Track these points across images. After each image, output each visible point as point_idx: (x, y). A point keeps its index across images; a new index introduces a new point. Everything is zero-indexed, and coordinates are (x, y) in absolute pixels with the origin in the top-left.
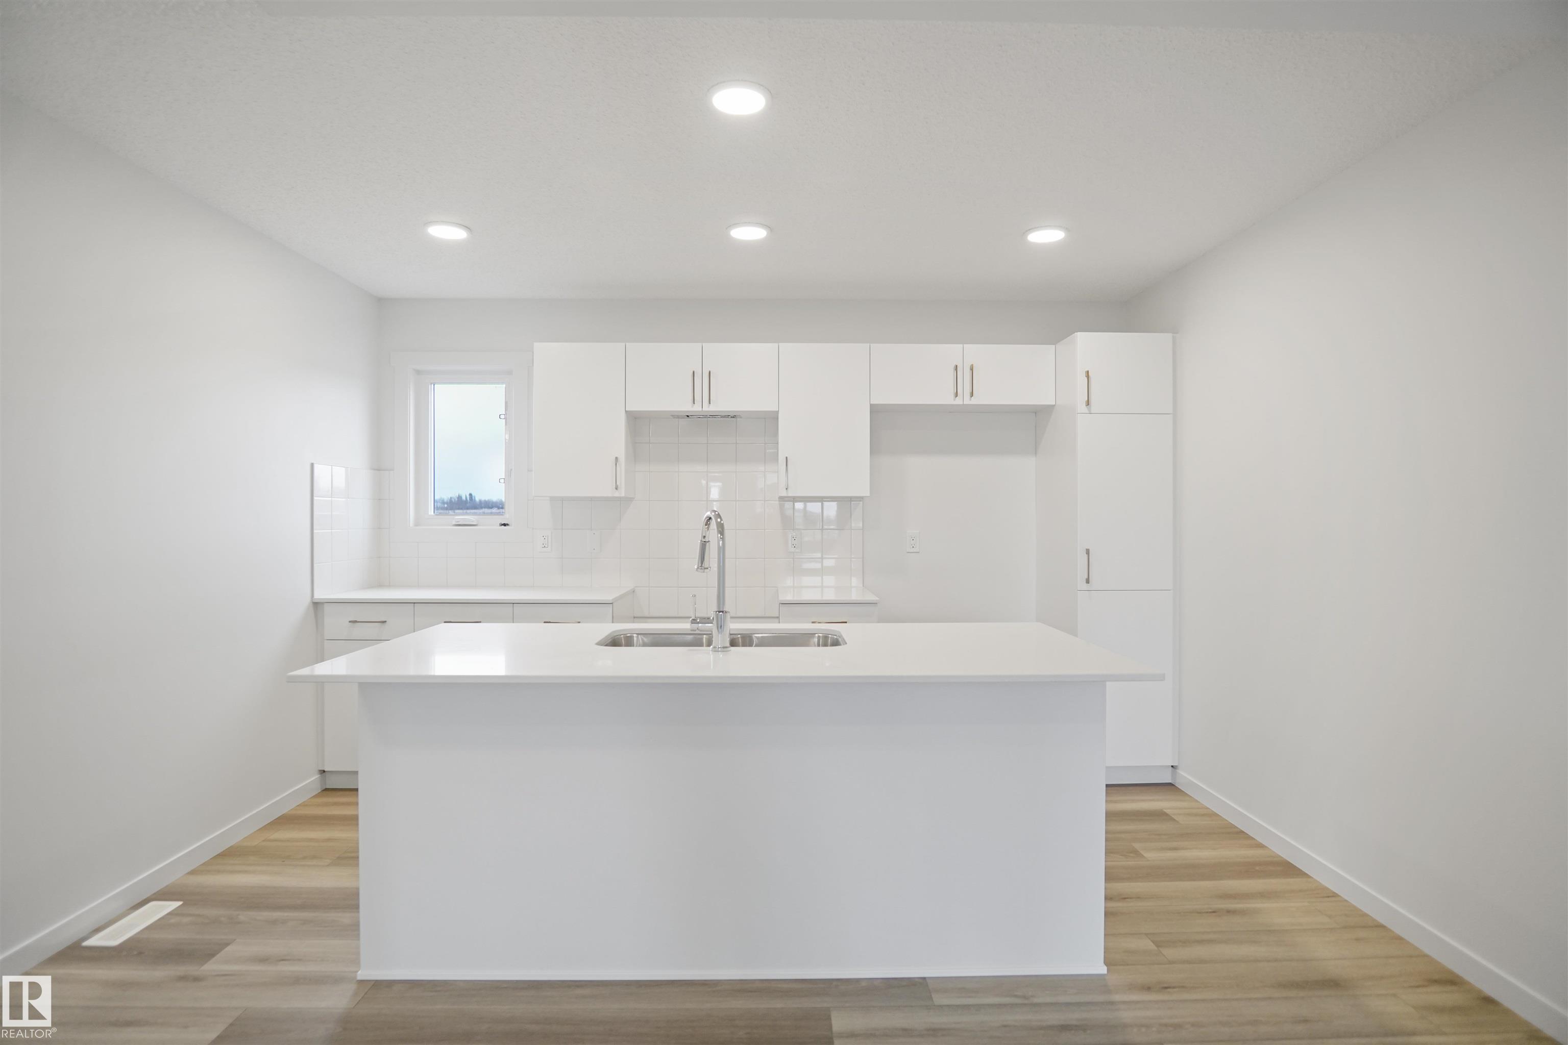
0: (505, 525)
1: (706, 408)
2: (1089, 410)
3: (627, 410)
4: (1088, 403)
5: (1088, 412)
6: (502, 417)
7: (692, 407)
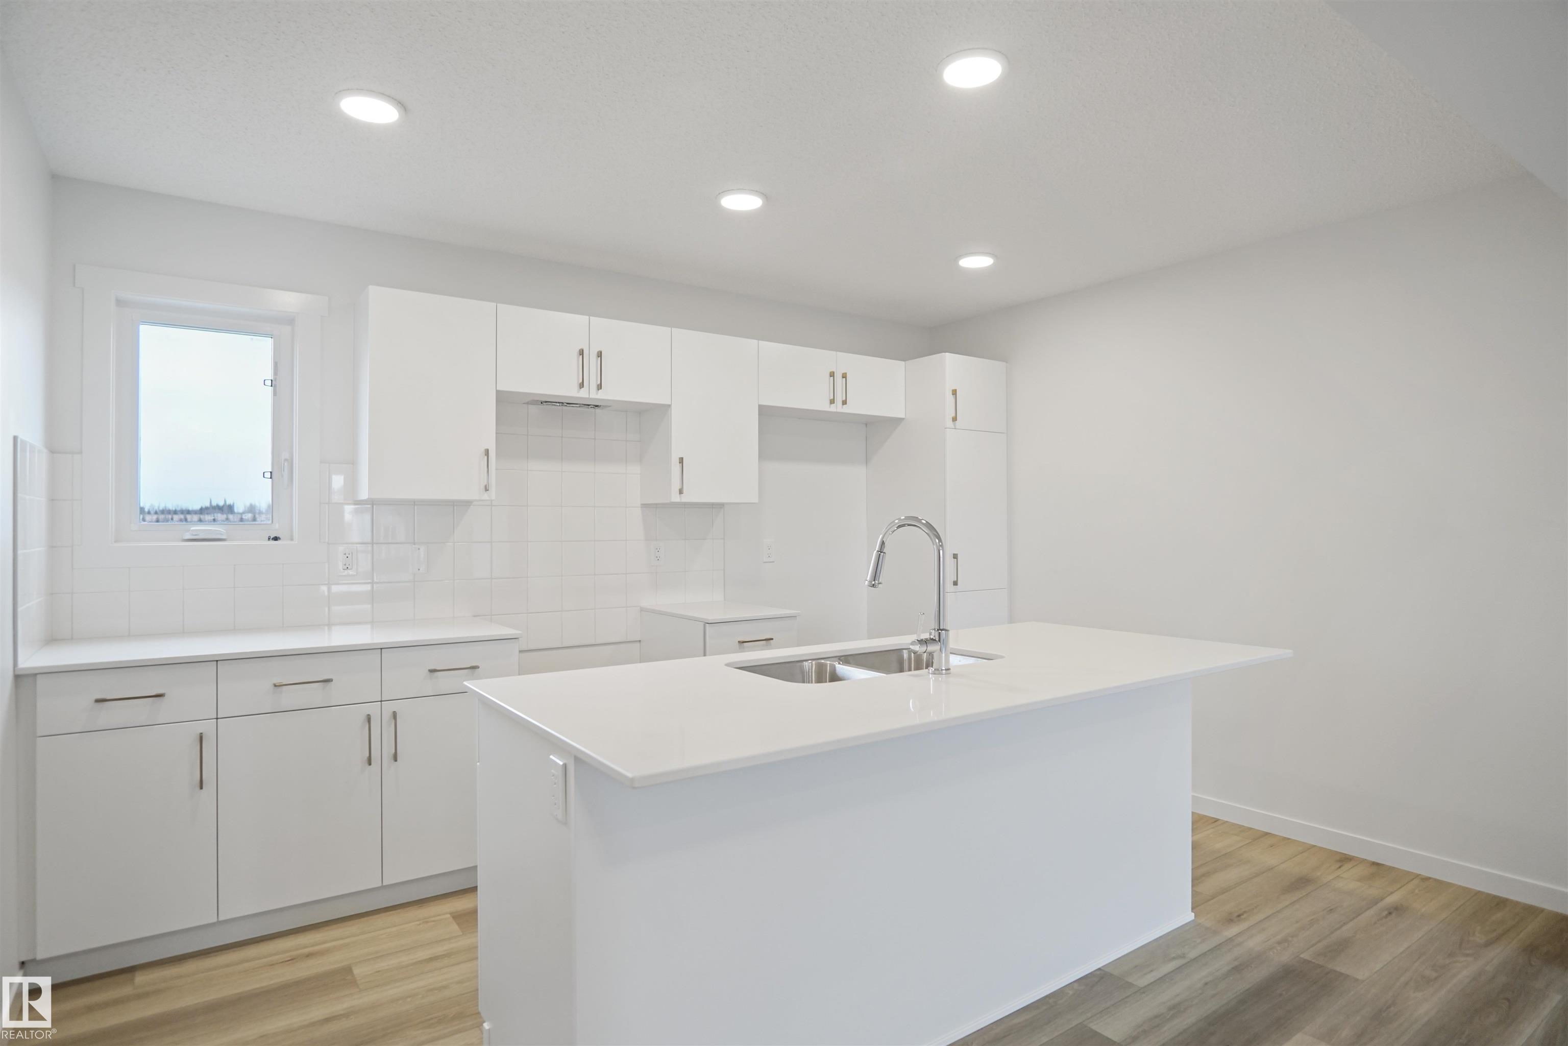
0: (276, 539)
1: (593, 396)
2: (955, 425)
3: (497, 389)
4: (955, 419)
5: (953, 427)
6: (269, 383)
7: (578, 392)
